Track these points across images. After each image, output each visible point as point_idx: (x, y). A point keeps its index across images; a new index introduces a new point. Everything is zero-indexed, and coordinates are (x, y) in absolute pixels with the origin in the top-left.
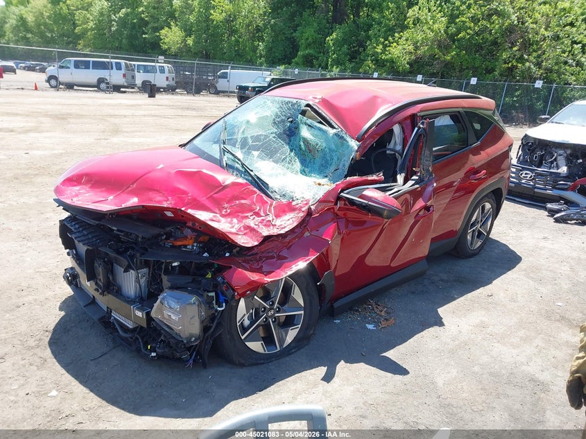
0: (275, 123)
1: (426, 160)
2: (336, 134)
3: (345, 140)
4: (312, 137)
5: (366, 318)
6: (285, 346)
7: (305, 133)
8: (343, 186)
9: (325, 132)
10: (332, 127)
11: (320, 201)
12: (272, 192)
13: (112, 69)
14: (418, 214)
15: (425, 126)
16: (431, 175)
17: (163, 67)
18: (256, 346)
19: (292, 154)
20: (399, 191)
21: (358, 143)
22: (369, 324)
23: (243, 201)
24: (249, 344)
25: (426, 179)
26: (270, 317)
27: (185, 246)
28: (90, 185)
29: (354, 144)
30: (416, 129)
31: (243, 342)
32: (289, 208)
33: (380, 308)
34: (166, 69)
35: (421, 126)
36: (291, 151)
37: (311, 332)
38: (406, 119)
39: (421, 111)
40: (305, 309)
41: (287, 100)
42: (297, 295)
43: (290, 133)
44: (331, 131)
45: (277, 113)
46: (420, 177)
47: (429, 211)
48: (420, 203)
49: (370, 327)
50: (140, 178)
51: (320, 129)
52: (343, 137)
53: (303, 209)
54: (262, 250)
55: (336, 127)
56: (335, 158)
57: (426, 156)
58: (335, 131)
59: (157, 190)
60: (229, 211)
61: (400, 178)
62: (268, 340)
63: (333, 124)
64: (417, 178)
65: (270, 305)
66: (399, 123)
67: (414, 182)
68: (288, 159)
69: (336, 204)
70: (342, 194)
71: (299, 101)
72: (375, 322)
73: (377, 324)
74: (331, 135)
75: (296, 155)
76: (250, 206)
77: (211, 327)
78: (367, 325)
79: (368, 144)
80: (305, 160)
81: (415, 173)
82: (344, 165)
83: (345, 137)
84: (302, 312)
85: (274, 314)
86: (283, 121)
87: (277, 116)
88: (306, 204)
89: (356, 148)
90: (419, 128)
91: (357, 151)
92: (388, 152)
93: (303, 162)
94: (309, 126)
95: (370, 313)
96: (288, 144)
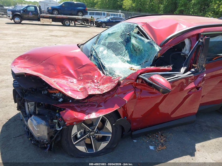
0: (121, 35)
1: (202, 61)
2: (148, 42)
3: (153, 46)
4: (136, 43)
5: (152, 142)
6: (98, 150)
7: (133, 41)
8: (142, 71)
9: (143, 41)
10: (148, 38)
11: (126, 79)
12: (106, 71)
13: (102, 15)
14: (190, 91)
15: (203, 41)
16: (204, 69)
17: (121, 14)
18: (82, 148)
19: (126, 52)
20: (178, 77)
21: (160, 48)
22: (151, 145)
23: (89, 74)
24: (78, 147)
25: (200, 71)
26: (91, 135)
27: (55, 93)
28: (28, 60)
29: (158, 48)
30: (197, 42)
31: (74, 145)
32: (109, 80)
33: (162, 137)
34: (122, 15)
35: (201, 40)
36: (126, 50)
37: (115, 146)
38: (193, 36)
39: (204, 32)
40: (112, 134)
41: (129, 24)
42: (109, 126)
43: (127, 41)
44: (146, 41)
45: (123, 30)
46: (196, 70)
47: (198, 89)
48: (192, 85)
49: (151, 148)
50: (48, 58)
51: (140, 39)
52: (152, 44)
53: (115, 82)
54: (91, 101)
55: (150, 38)
56: (147, 55)
57: (202, 58)
58: (148, 40)
59: (53, 65)
60: (82, 78)
61: (183, 70)
62: (89, 146)
63: (148, 37)
64: (194, 70)
65: (92, 129)
66: (189, 38)
67: (191, 72)
68: (123, 54)
69: (136, 81)
70: (140, 76)
71: (134, 24)
72: (155, 145)
73: (156, 147)
74: (146, 43)
75: (128, 52)
76: (92, 77)
77: (54, 137)
78: (150, 146)
79: (166, 49)
80: (132, 55)
81: (194, 67)
82: (151, 60)
83: (154, 44)
84: (111, 135)
85: (94, 134)
86: (125, 34)
87: (123, 32)
88: (118, 79)
89: (158, 50)
90: (199, 41)
91: (159, 52)
92: (182, 54)
93: (131, 57)
94: (135, 37)
95: (155, 139)
96: (126, 46)
